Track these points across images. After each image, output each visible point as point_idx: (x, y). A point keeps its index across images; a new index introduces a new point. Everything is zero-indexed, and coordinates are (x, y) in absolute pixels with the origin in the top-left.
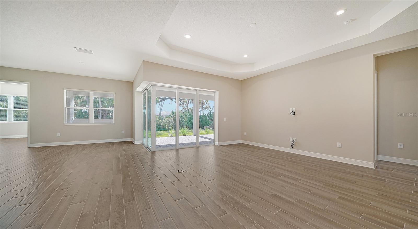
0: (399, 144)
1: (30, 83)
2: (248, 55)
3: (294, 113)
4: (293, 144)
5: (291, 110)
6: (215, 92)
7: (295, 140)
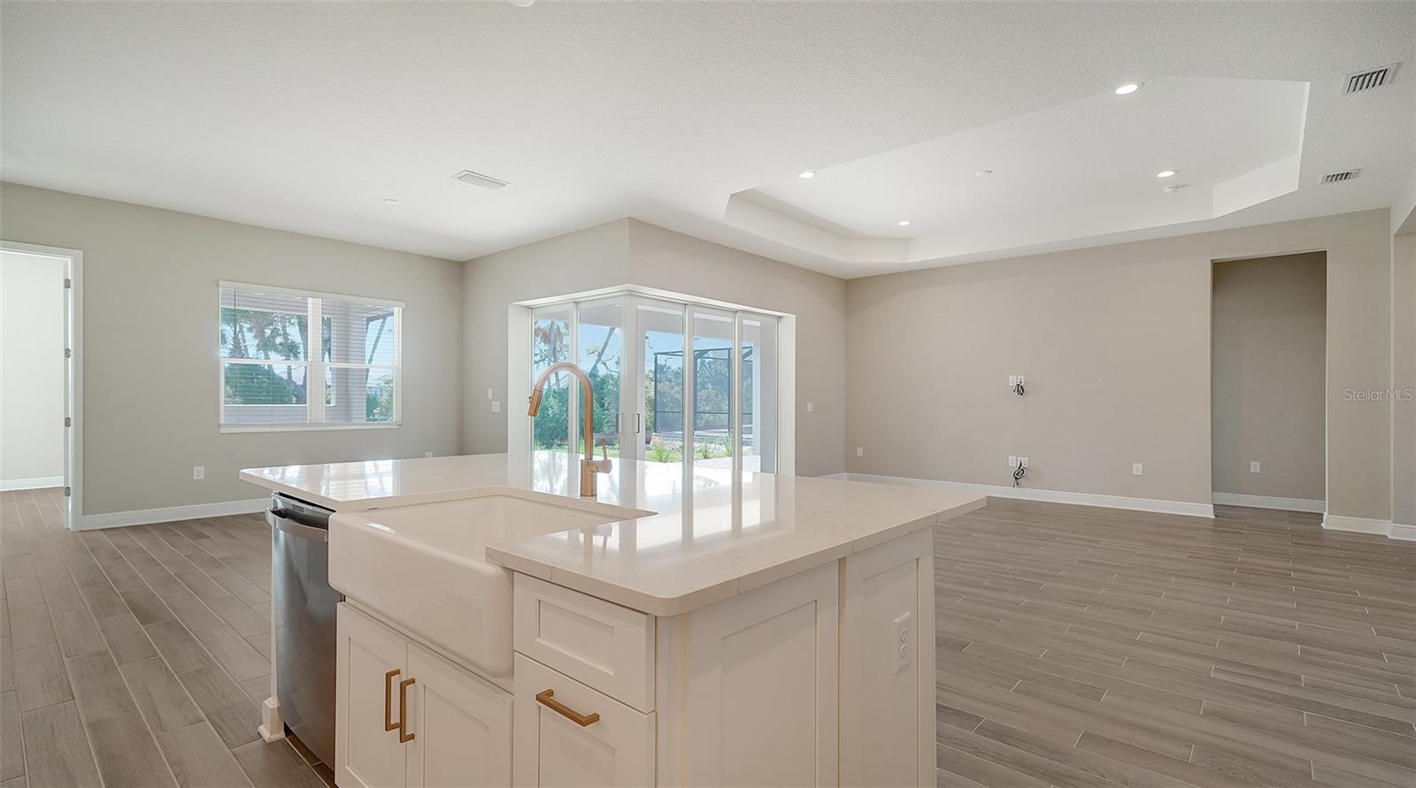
0: (1252, 463)
1: (84, 253)
2: (911, 222)
3: (1020, 390)
4: (1019, 475)
5: (1013, 381)
6: (780, 317)
7: (1025, 461)
